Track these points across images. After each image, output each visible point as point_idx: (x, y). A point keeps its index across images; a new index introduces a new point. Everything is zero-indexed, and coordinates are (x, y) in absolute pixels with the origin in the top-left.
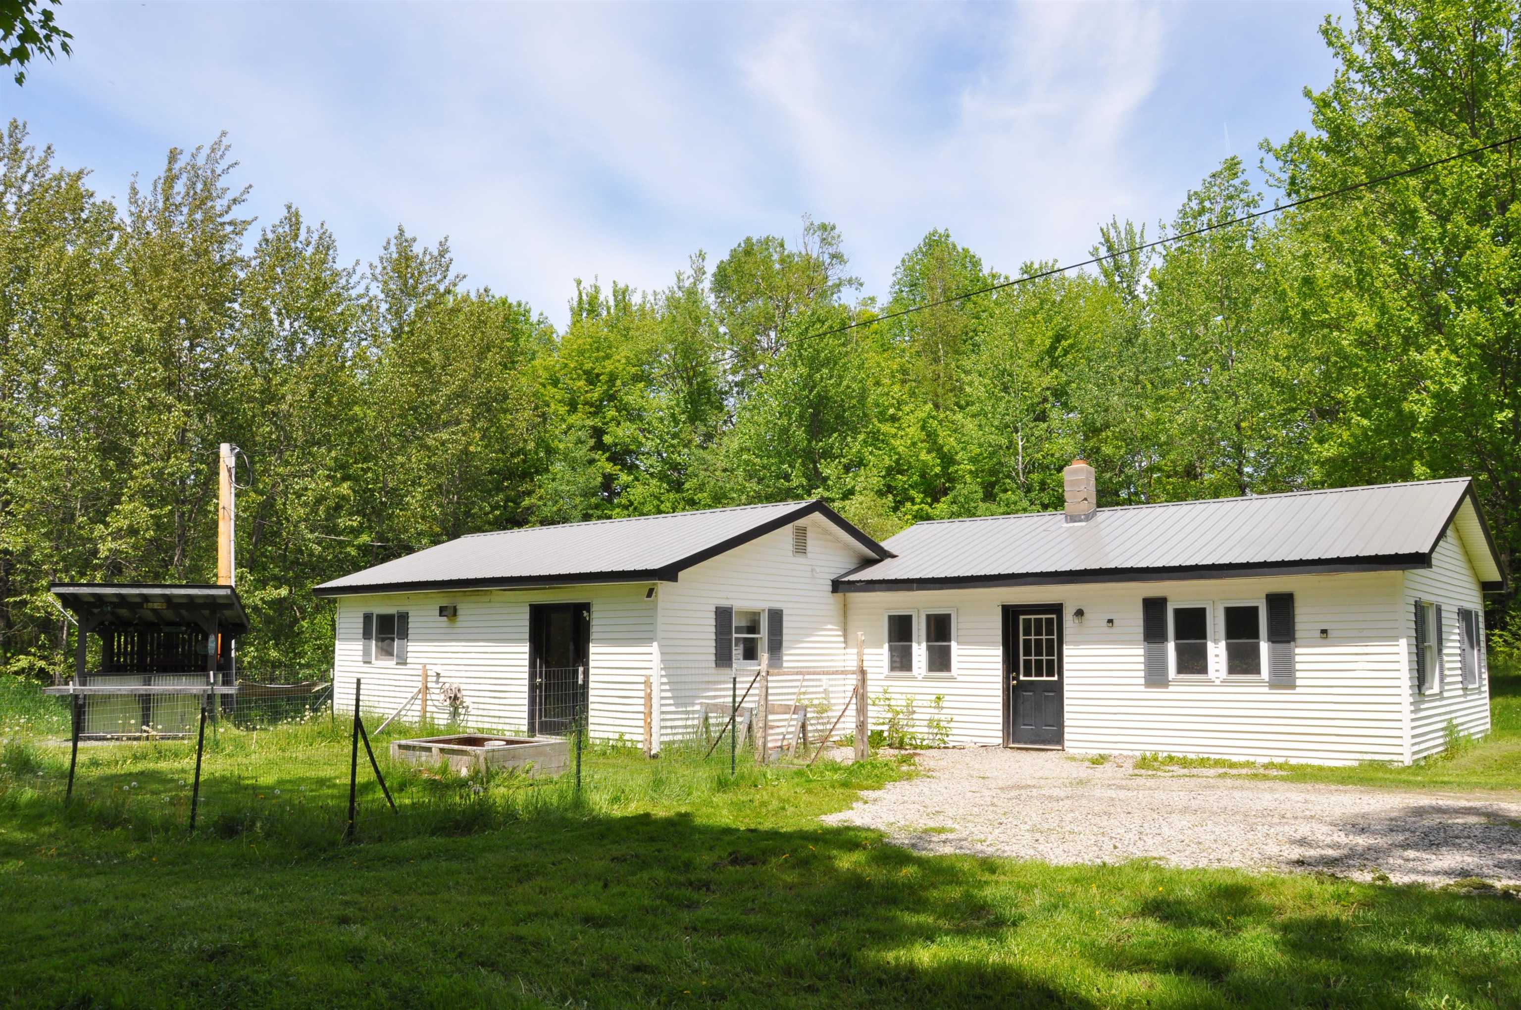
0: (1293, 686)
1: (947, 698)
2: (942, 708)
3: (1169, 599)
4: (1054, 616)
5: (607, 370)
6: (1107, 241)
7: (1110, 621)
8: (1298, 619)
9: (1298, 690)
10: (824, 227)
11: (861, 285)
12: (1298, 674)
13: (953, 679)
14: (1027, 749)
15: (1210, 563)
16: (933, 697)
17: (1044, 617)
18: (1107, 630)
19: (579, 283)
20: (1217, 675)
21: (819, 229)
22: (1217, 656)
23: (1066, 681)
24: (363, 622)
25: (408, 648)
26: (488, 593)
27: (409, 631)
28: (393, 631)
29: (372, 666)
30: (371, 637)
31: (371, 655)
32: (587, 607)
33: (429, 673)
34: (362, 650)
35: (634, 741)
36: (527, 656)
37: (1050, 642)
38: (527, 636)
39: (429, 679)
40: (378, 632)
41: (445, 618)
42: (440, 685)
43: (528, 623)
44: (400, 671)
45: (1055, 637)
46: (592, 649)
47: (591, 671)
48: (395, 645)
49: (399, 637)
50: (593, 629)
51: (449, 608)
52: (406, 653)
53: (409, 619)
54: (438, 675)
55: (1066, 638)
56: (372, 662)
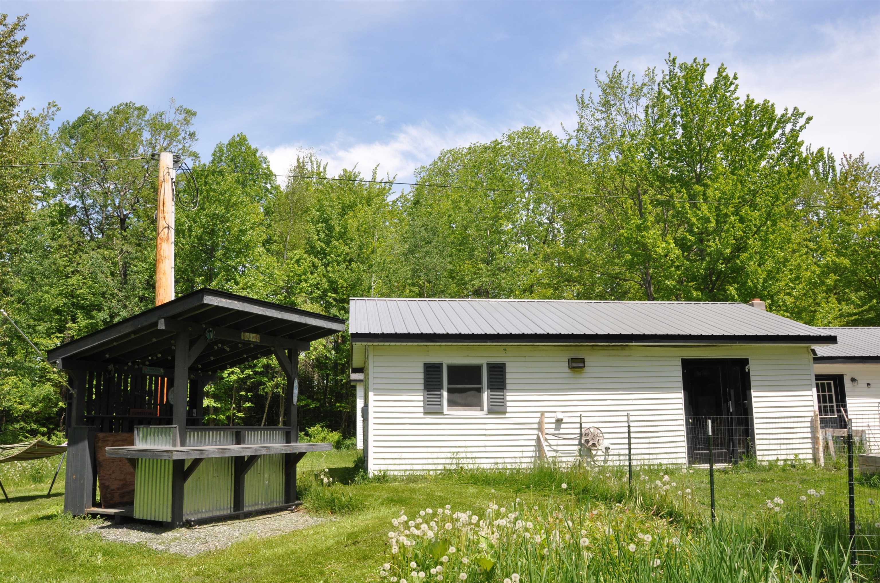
4: (841, 382)
24: (424, 372)
25: (508, 398)
26: (627, 348)
27: (508, 381)
28: (480, 382)
29: (443, 416)
30: (440, 388)
31: (441, 405)
32: (745, 362)
33: (546, 420)
34: (423, 401)
35: (803, 459)
36: (682, 401)
37: (830, 396)
38: (681, 385)
39: (546, 426)
40: (449, 383)
41: (567, 370)
42: (562, 431)
43: (680, 374)
44: (495, 420)
45: (833, 393)
46: (753, 394)
47: (755, 410)
48: (485, 395)
49: (492, 387)
50: (752, 378)
51: (583, 360)
52: (503, 402)
53: (508, 370)
54: (559, 422)
55: (847, 393)
56: (442, 413)
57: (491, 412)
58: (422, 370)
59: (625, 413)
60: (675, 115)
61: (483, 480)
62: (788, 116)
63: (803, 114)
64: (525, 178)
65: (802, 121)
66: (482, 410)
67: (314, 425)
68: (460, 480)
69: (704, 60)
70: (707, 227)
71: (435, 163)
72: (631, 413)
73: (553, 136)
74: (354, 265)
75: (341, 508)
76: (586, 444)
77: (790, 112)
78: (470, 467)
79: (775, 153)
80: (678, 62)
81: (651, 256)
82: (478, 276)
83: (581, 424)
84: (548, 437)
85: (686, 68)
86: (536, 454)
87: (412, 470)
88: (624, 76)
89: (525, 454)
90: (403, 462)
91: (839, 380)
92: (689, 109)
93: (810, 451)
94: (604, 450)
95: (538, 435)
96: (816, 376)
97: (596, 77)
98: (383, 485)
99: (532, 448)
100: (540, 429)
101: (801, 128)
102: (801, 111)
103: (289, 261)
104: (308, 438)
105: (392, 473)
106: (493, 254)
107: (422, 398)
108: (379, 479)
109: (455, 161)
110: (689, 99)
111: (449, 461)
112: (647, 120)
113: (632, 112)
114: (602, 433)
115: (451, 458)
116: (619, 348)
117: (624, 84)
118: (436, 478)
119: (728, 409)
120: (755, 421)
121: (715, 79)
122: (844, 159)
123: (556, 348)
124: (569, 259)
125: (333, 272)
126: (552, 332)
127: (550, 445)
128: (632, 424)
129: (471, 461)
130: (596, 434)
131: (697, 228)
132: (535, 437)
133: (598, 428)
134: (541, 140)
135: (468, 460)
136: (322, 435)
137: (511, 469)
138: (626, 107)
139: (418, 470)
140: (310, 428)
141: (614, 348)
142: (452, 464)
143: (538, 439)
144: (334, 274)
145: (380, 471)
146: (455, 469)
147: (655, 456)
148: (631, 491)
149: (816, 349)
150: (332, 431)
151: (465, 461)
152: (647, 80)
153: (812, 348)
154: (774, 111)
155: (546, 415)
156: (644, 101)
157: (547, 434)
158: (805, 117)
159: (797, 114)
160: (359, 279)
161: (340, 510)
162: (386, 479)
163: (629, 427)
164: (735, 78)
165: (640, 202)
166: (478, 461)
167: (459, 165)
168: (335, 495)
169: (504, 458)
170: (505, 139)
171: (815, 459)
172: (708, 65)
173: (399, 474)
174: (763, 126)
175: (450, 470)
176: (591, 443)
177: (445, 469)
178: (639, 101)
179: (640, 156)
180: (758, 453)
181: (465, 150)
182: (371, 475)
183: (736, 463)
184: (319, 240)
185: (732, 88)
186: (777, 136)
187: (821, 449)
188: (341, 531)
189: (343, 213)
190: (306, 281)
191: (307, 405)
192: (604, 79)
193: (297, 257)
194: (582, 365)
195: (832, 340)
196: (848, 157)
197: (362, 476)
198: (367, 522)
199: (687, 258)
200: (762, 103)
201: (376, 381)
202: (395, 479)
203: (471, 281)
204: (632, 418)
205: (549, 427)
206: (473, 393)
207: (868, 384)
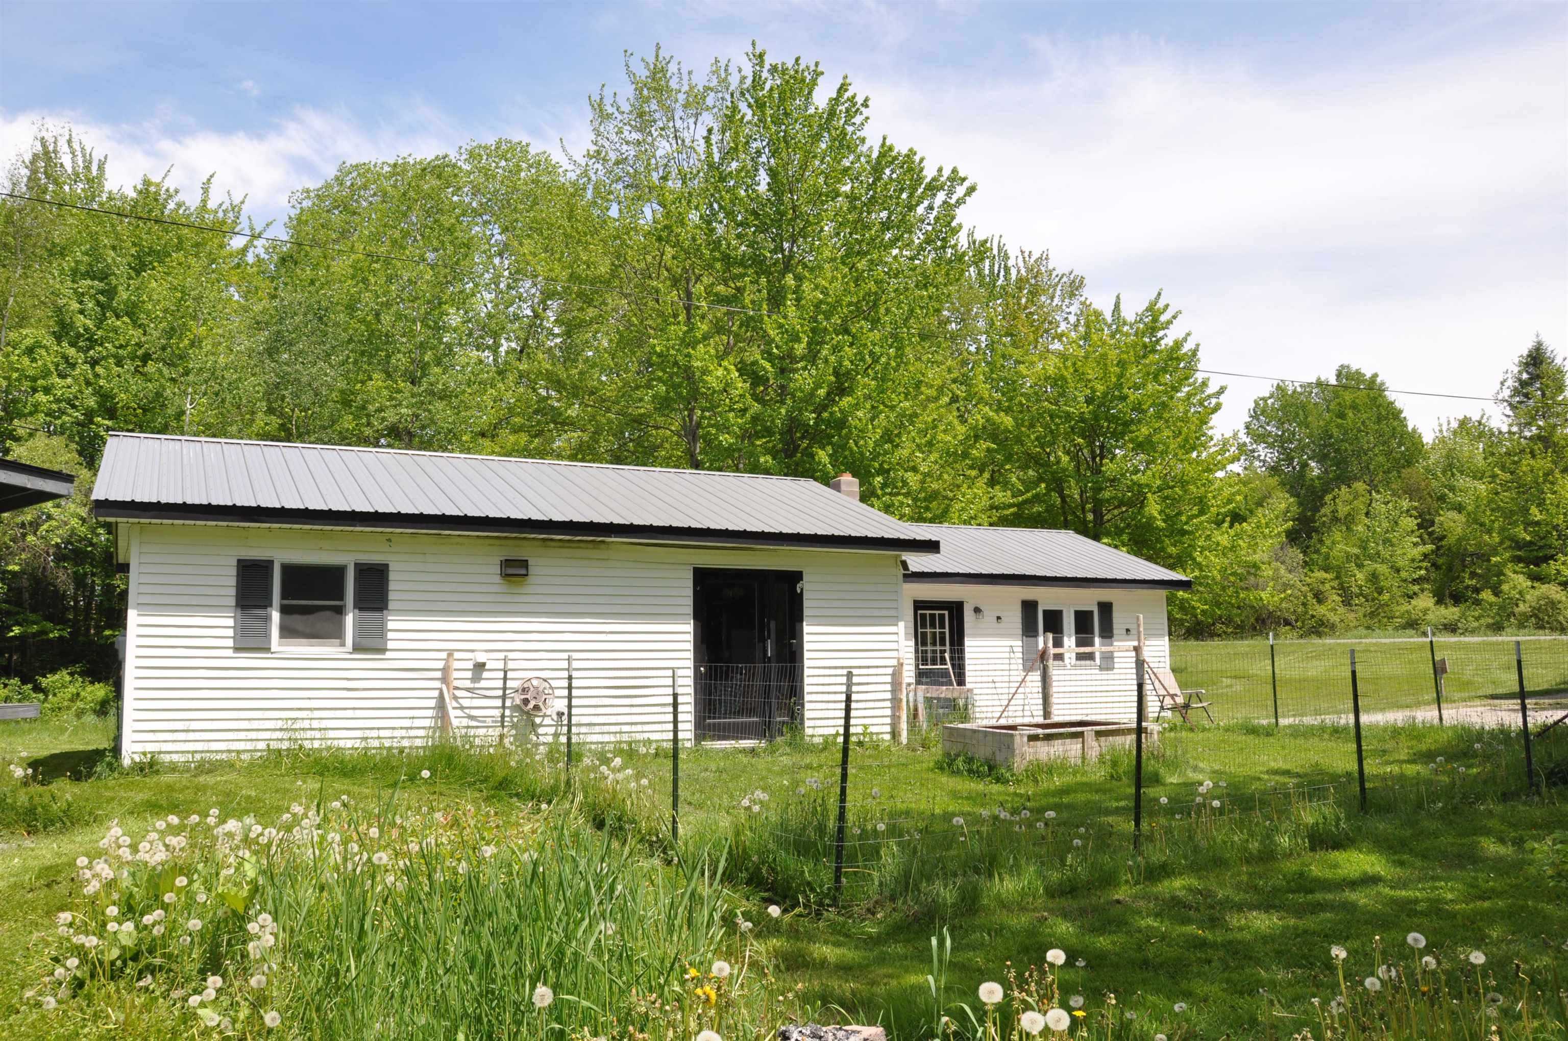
3: (1040, 602)
4: (946, 612)
8: (1115, 621)
18: (996, 625)
24: (238, 575)
25: (391, 625)
26: (603, 546)
27: (392, 596)
28: (341, 596)
29: (269, 655)
30: (267, 604)
31: (267, 636)
32: (797, 576)
33: (457, 665)
34: (234, 627)
35: (877, 734)
36: (690, 637)
37: (942, 634)
38: (690, 610)
39: (456, 674)
40: (284, 596)
41: (497, 579)
42: (483, 684)
43: (690, 592)
44: (366, 663)
45: (947, 630)
46: (807, 629)
47: (807, 655)
48: (349, 619)
49: (362, 605)
50: (806, 604)
51: (524, 564)
52: (382, 632)
53: (392, 576)
54: (480, 667)
55: (966, 631)
56: (268, 649)
57: (358, 648)
58: (234, 572)
59: (565, 655)
60: (759, 153)
61: (336, 768)
62: (942, 179)
63: (964, 180)
64: (495, 232)
65: (960, 191)
66: (343, 645)
67: (53, 671)
68: (293, 768)
69: (817, 64)
70: (793, 348)
71: (327, 186)
72: (575, 655)
73: (553, 162)
74: (151, 367)
75: (49, 823)
76: (523, 707)
77: (946, 173)
78: (316, 744)
79: (918, 238)
80: (769, 61)
81: (698, 389)
82: (394, 402)
83: (505, 672)
84: (458, 693)
85: (784, 71)
86: (436, 723)
87: (208, 751)
88: (672, 68)
89: (417, 723)
90: (191, 736)
91: (956, 609)
92: (782, 145)
93: (888, 720)
94: (555, 717)
95: (441, 690)
96: (915, 602)
97: (627, 65)
98: (147, 780)
99: (430, 713)
100: (445, 680)
101: (957, 202)
102: (962, 174)
103: (10, 349)
104: (41, 696)
105: (167, 758)
106: (424, 367)
107: (231, 622)
108: (142, 769)
109: (365, 187)
110: (783, 127)
111: (279, 735)
112: (709, 154)
113: (686, 135)
114: (551, 688)
115: (281, 730)
116: (590, 545)
117: (673, 84)
118: (252, 764)
119: (765, 651)
120: (807, 672)
121: (831, 100)
122: (1020, 259)
123: (479, 541)
124: (558, 384)
125: (108, 379)
126: (493, 513)
127: (462, 708)
128: (575, 674)
129: (318, 735)
130: (541, 689)
131: (777, 347)
132: (436, 694)
133: (545, 680)
134: (531, 166)
135: (313, 732)
136: (72, 689)
137: (390, 749)
138: (677, 126)
139: (217, 752)
140: (44, 676)
141: (582, 545)
142: (281, 740)
143: (441, 697)
144: (109, 382)
145: (144, 754)
146: (288, 750)
147: (639, 728)
148: (568, 783)
149: (908, 562)
150: (92, 683)
151: (309, 734)
152: (714, 83)
153: (904, 558)
154: (921, 170)
155: (457, 655)
156: (707, 120)
157: (457, 688)
158: (967, 184)
159: (956, 178)
160: (158, 395)
161: (45, 827)
162: (155, 768)
163: (570, 678)
164: (865, 104)
165: (689, 294)
166: (331, 734)
167: (375, 194)
168: (37, 800)
169: (378, 729)
170: (464, 157)
171: (895, 734)
172: (822, 73)
173: (183, 759)
174: (902, 190)
175: (279, 751)
176: (531, 706)
177: (269, 750)
178: (700, 118)
179: (694, 217)
180: (807, 723)
181: (387, 169)
182: (126, 762)
183: (772, 737)
184: (81, 312)
185: (858, 120)
186: (920, 210)
187: (904, 717)
188: (31, 863)
189: (139, 267)
190: (47, 390)
191: (44, 632)
192: (643, 73)
193: (29, 342)
194: (523, 572)
195: (932, 546)
196: (1026, 255)
197: (110, 765)
198: (88, 846)
199: (756, 398)
200: (904, 151)
201: (143, 589)
202: (173, 768)
203: (380, 410)
204: (575, 664)
205: (462, 677)
206: (327, 613)
207: (999, 618)
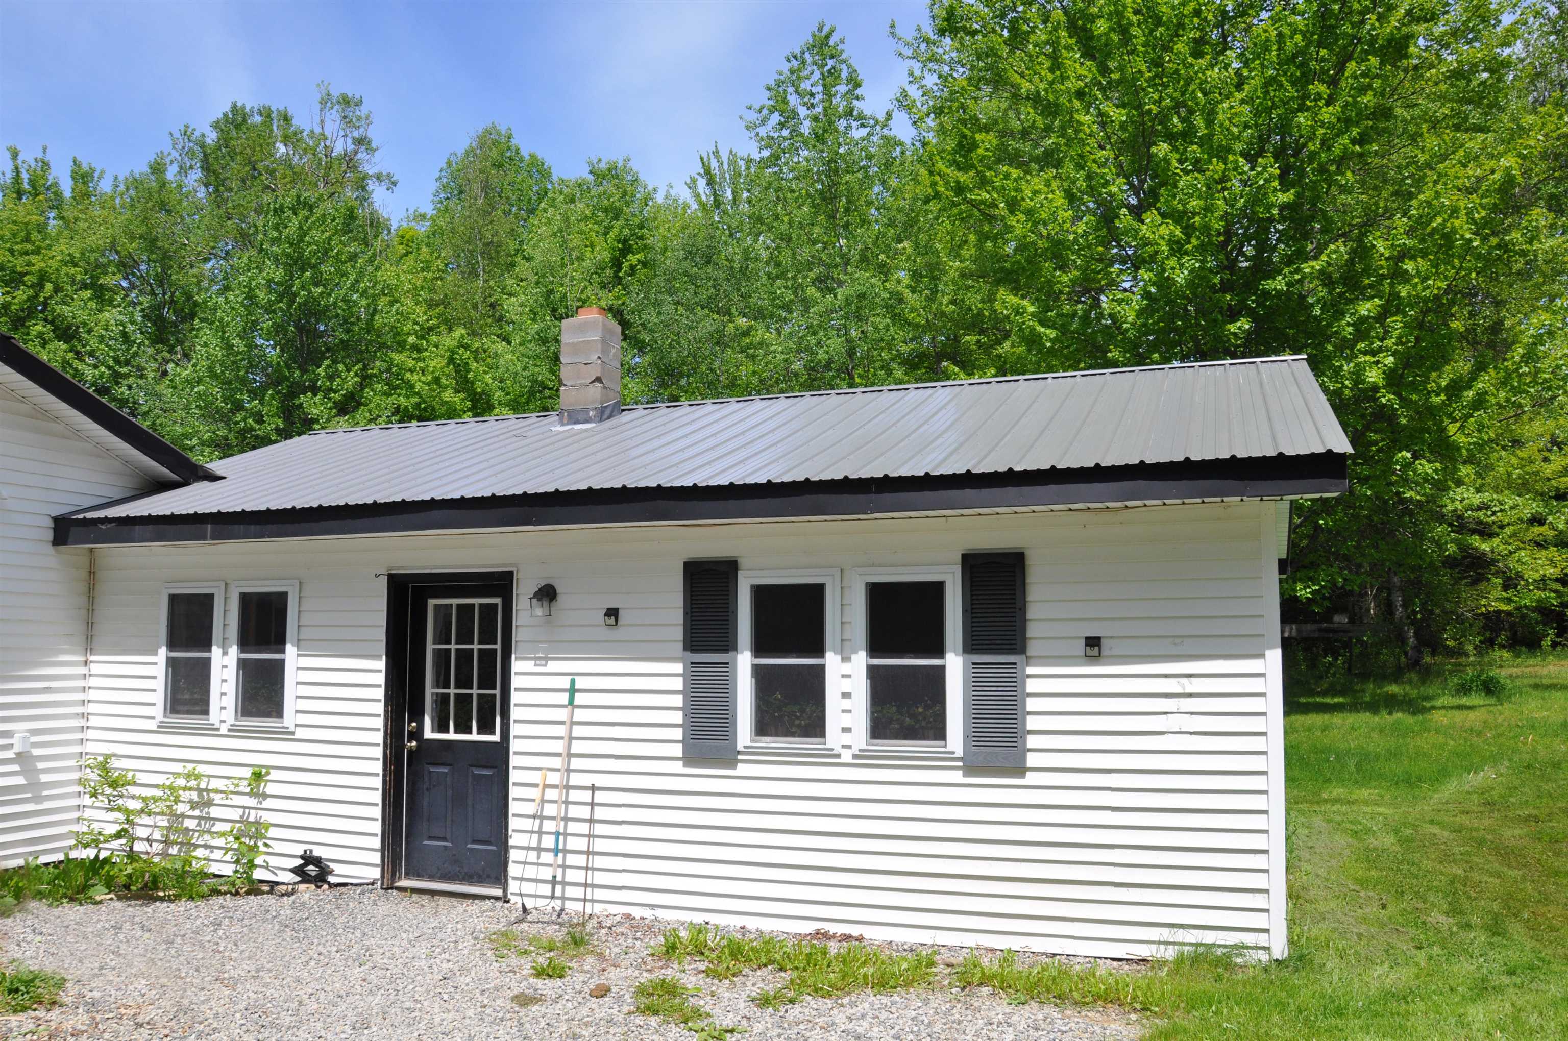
0: (1020, 770)
1: (274, 775)
2: (265, 796)
3: (743, 563)
4: (497, 601)
5: (36, 268)
6: (708, 173)
7: (613, 613)
8: (1034, 612)
9: (1031, 778)
10: (346, 101)
11: (395, 184)
12: (1032, 741)
13: (286, 735)
14: (433, 893)
15: (839, 476)
16: (247, 773)
17: (476, 601)
18: (605, 633)
19: (15, 155)
20: (846, 739)
21: (339, 102)
22: (846, 695)
23: (515, 745)
207: (612, 610)
